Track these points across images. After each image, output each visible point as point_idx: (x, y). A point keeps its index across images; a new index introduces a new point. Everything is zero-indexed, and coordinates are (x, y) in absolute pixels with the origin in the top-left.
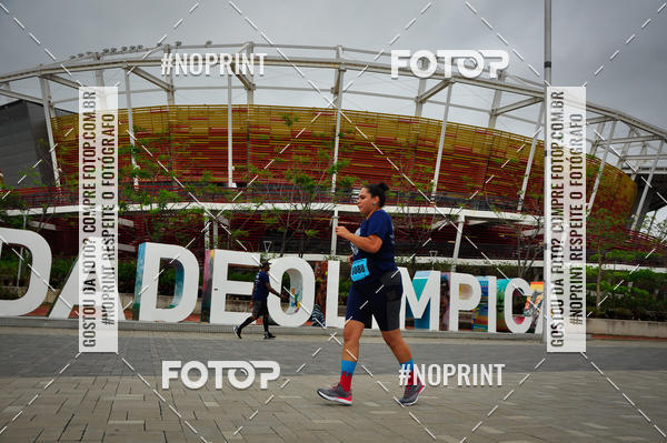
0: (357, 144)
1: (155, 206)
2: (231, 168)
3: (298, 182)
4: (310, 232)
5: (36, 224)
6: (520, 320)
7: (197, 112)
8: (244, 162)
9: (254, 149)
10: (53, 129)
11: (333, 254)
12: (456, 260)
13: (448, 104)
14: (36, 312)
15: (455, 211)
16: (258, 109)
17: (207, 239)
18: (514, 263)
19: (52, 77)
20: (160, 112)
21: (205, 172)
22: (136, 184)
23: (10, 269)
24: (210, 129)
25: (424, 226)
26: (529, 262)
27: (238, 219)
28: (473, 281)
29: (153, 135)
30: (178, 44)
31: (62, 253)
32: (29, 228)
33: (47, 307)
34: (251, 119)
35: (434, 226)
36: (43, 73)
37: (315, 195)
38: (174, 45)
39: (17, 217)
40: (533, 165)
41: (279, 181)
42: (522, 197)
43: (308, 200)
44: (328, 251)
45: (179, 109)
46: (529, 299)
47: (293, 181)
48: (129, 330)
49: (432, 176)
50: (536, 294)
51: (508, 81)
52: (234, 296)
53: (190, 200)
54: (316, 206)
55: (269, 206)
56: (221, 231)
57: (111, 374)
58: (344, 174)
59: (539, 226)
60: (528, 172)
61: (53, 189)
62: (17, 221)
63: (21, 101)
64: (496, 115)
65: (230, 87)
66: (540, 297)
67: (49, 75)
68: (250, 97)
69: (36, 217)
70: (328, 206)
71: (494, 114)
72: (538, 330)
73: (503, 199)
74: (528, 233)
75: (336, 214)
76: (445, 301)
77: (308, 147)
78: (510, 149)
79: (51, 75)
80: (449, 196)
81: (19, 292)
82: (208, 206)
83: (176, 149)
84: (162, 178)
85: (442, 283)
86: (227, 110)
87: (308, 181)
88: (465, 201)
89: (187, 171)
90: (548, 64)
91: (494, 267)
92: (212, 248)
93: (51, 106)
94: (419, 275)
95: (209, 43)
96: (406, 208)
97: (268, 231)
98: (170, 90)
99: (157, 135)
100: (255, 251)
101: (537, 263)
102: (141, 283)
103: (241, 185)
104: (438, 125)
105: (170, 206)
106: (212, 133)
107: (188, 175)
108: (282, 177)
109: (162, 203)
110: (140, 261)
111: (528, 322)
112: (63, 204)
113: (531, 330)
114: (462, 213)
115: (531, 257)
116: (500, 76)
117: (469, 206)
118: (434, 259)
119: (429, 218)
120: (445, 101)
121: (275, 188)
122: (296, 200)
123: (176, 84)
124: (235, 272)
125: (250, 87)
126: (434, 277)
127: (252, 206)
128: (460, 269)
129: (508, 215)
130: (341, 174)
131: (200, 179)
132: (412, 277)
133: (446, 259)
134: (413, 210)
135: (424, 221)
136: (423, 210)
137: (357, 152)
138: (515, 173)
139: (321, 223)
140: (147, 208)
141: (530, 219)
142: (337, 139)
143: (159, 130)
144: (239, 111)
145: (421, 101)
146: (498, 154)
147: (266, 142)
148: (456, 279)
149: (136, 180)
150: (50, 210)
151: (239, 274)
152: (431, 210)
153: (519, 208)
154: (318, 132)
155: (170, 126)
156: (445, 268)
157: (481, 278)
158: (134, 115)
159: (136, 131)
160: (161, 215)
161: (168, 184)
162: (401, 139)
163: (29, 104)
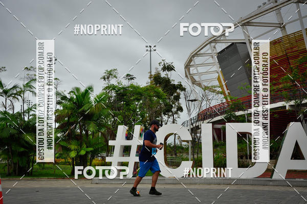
14: (263, 176)
19: (248, 24)
23: (242, 148)
36: (243, 22)
39: (241, 116)
62: (241, 119)
63: (233, 43)
67: (246, 23)
79: (248, 22)
93: (250, 42)
163: (237, 45)
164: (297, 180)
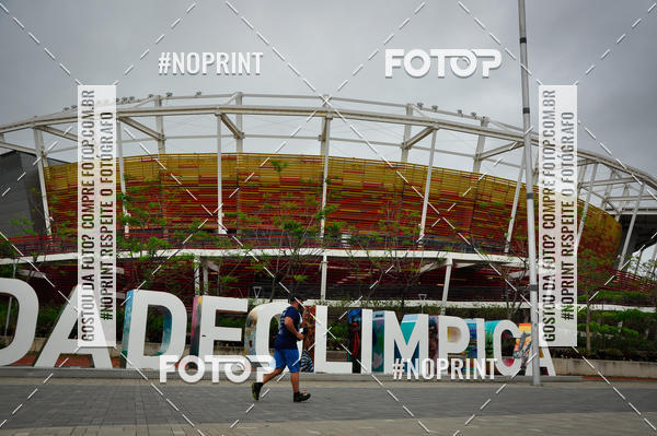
0: (345, 190)
1: (145, 253)
2: (221, 215)
3: (286, 227)
4: (299, 278)
5: (26, 272)
6: (510, 362)
7: (188, 160)
8: (234, 208)
9: (244, 196)
10: (46, 179)
11: (323, 299)
12: (445, 303)
13: (432, 150)
14: (22, 362)
15: (442, 254)
16: (247, 157)
17: (197, 286)
18: (502, 305)
19: (45, 128)
20: (151, 160)
21: (195, 219)
22: (127, 231)
24: (200, 177)
25: (413, 270)
26: (517, 304)
27: (228, 265)
28: (462, 324)
29: (143, 183)
30: (169, 95)
31: (52, 301)
32: (19, 277)
33: (33, 356)
34: (240, 166)
35: (423, 270)
36: (37, 124)
37: (303, 241)
38: (165, 96)
39: (7, 266)
40: (518, 208)
41: (267, 227)
42: (509, 239)
43: (297, 246)
44: (318, 296)
45: (169, 159)
46: (518, 341)
47: (281, 227)
48: (116, 378)
49: (419, 220)
50: (525, 335)
51: (491, 126)
52: (224, 343)
53: (180, 247)
54: (304, 252)
55: (259, 252)
56: (210, 277)
57: (90, 423)
58: (331, 219)
59: (525, 269)
60: (513, 215)
61: (44, 237)
62: (6, 270)
63: (15, 151)
64: (481, 160)
65: (219, 136)
66: (528, 339)
67: (42, 127)
68: (240, 145)
69: (26, 265)
70: (316, 251)
71: (478, 159)
72: (529, 372)
73: (489, 241)
74: (515, 275)
75: (325, 259)
76: (434, 343)
77: (296, 193)
78: (495, 193)
79: (45, 126)
80: (437, 239)
81: (7, 341)
82: (198, 252)
83: (167, 197)
84: (152, 226)
85: (430, 326)
86: (216, 158)
87: (296, 227)
88: (451, 244)
89: (178, 219)
90: (526, 111)
91: (483, 309)
92: (201, 294)
93: (44, 157)
94: (407, 319)
95: (199, 94)
96: (393, 252)
97: (257, 276)
98: (161, 139)
99: (147, 183)
100: (245, 297)
101: (524, 305)
102: (128, 330)
103: (231, 231)
104: (424, 170)
105: (159, 253)
106: (202, 180)
107: (177, 222)
108: (271, 223)
109: (152, 250)
110: (127, 308)
111: (517, 364)
112: (54, 252)
113: (522, 373)
114: (450, 257)
115: (519, 299)
116: (482, 122)
117: (456, 249)
118: (423, 303)
119: (417, 261)
120: (430, 147)
121: (264, 234)
122: (285, 245)
123: (166, 134)
124: (224, 319)
125: (239, 136)
126: (422, 320)
127: (242, 253)
128: (450, 312)
129: (494, 258)
130: (329, 219)
131: (190, 226)
132: (400, 321)
133: (435, 302)
134: (401, 254)
135: (412, 264)
136: (410, 254)
137: (345, 198)
138: (501, 217)
139: (310, 268)
140: (137, 255)
141: (516, 261)
142: (325, 185)
143: (149, 178)
144: (229, 158)
145: (406, 147)
146: (484, 198)
147: (255, 189)
148: (444, 322)
149: (126, 227)
150: (41, 259)
151: (229, 320)
152: (419, 254)
153: (506, 250)
154: (306, 179)
155: (161, 174)
156: (434, 311)
157: (469, 321)
158: (125, 164)
159: (126, 180)
160: (151, 262)
161: (158, 232)
162: (387, 185)
163: (22, 155)
164: (71, 368)
